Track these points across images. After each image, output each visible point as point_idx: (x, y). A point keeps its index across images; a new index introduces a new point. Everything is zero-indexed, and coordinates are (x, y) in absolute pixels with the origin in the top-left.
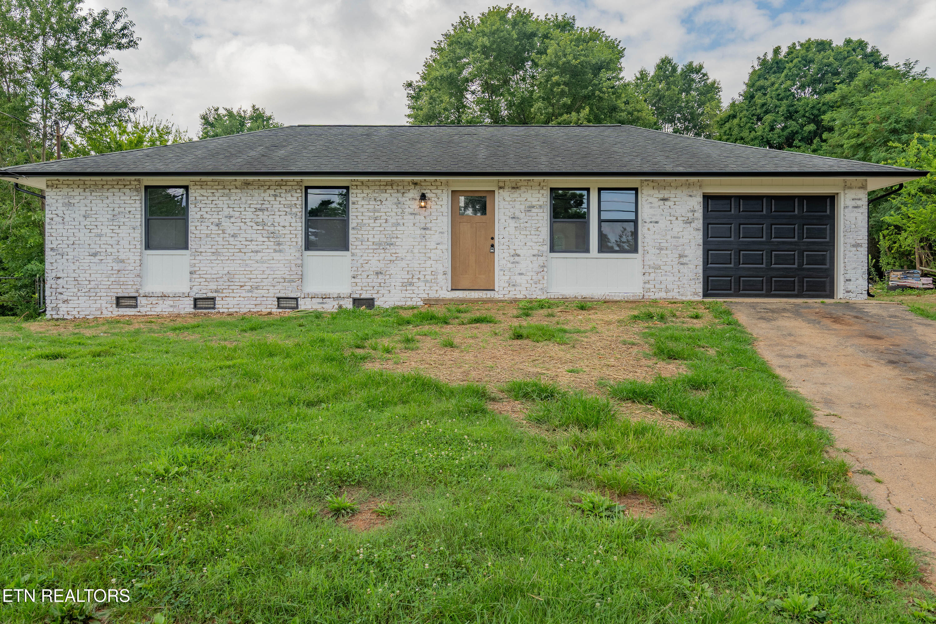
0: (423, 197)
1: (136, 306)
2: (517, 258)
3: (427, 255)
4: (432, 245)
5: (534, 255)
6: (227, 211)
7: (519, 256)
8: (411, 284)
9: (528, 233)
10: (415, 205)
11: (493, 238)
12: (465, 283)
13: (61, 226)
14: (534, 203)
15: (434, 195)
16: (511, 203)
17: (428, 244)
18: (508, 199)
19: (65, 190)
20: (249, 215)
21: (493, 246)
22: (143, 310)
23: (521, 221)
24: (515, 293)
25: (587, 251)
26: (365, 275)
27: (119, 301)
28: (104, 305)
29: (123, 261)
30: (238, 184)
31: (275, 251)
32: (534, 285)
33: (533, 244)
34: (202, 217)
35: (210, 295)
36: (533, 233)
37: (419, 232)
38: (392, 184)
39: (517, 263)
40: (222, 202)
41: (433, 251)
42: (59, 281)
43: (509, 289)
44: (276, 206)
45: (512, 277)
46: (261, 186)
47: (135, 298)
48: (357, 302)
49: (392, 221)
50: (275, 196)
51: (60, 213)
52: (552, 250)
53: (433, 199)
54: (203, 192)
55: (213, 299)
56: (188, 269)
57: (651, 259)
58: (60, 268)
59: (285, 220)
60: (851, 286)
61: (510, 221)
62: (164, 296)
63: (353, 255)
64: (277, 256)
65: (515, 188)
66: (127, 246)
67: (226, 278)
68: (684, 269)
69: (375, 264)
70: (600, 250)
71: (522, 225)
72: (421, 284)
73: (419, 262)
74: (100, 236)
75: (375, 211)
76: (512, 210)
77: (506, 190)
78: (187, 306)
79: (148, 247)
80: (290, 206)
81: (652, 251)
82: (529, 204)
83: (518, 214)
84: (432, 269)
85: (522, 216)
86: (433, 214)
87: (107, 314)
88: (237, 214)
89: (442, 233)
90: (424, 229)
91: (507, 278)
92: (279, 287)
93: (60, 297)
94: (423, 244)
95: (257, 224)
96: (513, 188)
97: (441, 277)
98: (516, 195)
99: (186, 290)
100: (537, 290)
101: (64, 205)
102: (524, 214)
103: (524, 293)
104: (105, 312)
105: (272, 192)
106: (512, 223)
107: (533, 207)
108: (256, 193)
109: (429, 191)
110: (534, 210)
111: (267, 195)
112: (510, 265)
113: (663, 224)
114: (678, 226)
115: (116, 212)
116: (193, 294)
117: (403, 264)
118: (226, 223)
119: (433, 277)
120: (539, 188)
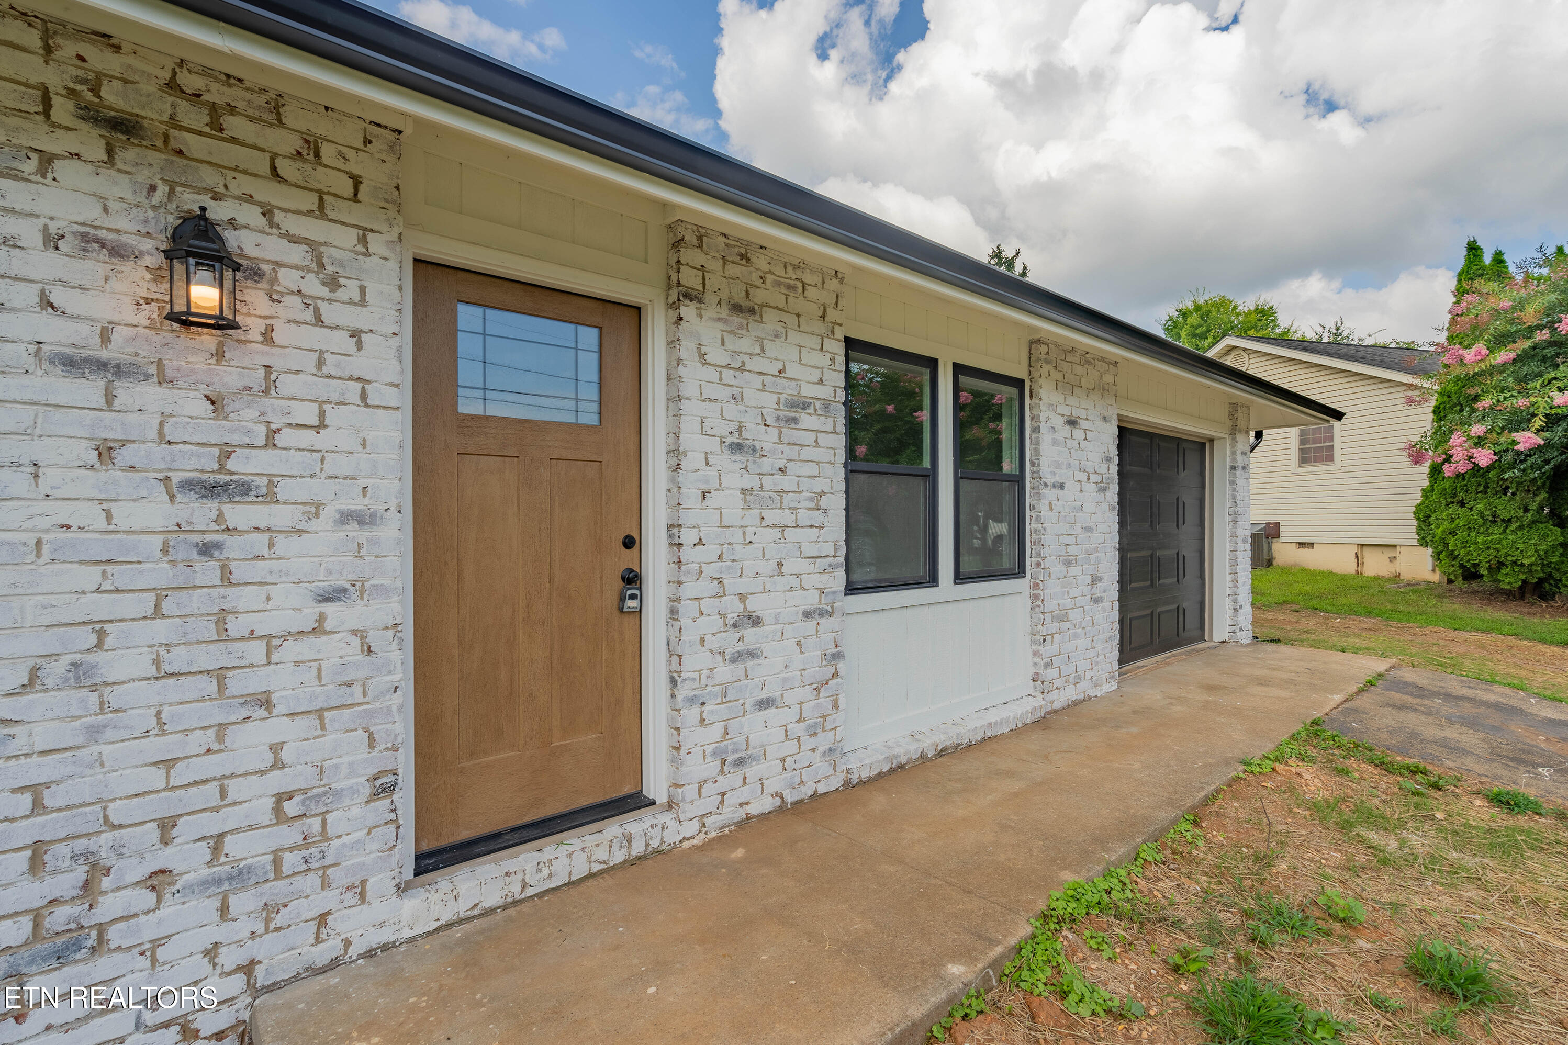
2: (750, 633)
3: (238, 684)
4: (281, 608)
5: (807, 615)
7: (756, 621)
9: (789, 520)
11: (629, 543)
14: (809, 391)
15: (297, 254)
16: (728, 375)
17: (244, 597)
18: (716, 355)
21: (632, 579)
23: (766, 464)
24: (743, 794)
25: (932, 580)
32: (809, 743)
33: (802, 566)
36: (804, 517)
37: (155, 510)
39: (752, 654)
41: (292, 650)
43: (724, 783)
45: (733, 725)
52: (850, 582)
53: (288, 279)
57: (1054, 594)
61: (724, 460)
65: (744, 310)
68: (1098, 615)
70: (960, 578)
71: (768, 482)
76: (731, 410)
77: (710, 312)
81: (1056, 569)
82: (789, 389)
83: (754, 432)
84: (278, 781)
85: (768, 440)
86: (288, 385)
89: (362, 519)
90: (211, 490)
91: (715, 732)
94: (196, 601)
96: (736, 308)
97: (353, 817)
98: (745, 344)
100: (817, 758)
102: (773, 433)
103: (773, 785)
106: (734, 474)
107: (805, 406)
109: (250, 215)
110: (807, 420)
112: (725, 672)
113: (1070, 491)
119: (290, 835)
120: (820, 328)
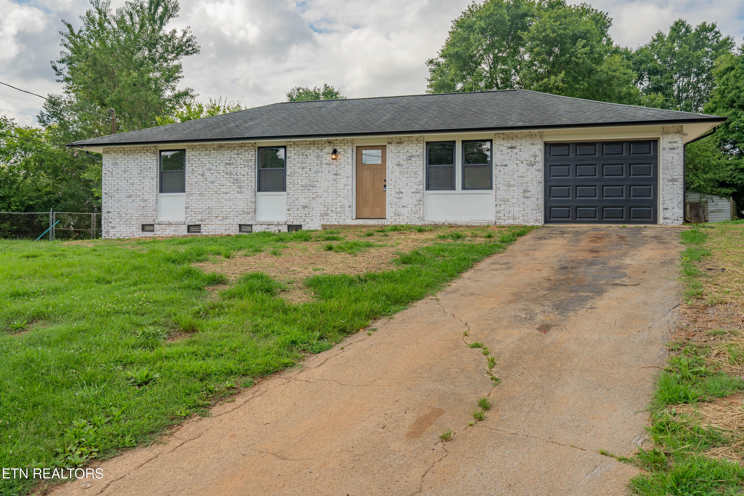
0: (335, 152)
1: (153, 231)
2: (401, 195)
3: (338, 193)
4: (341, 187)
5: (413, 193)
6: (208, 166)
7: (402, 193)
8: (327, 215)
9: (409, 176)
10: (329, 157)
11: (385, 181)
12: (366, 213)
13: (111, 178)
14: (413, 154)
15: (343, 150)
16: (397, 154)
17: (338, 185)
18: (394, 151)
19: (114, 154)
20: (222, 168)
21: (385, 186)
22: (157, 233)
23: (404, 167)
24: (400, 220)
25: (454, 189)
26: (295, 208)
27: (144, 228)
28: (135, 230)
29: (146, 201)
30: (215, 146)
31: (238, 192)
32: (413, 215)
33: (412, 184)
34: (193, 170)
35: (198, 223)
36: (412, 176)
37: (332, 177)
38: (313, 143)
39: (401, 198)
40: (205, 160)
41: (342, 191)
42: (110, 214)
43: (396, 218)
44: (239, 161)
45: (397, 209)
46: (229, 147)
47: (153, 225)
48: (290, 227)
49: (314, 169)
50: (238, 154)
51: (110, 169)
52: (428, 188)
53: (342, 153)
54: (193, 153)
55: (199, 226)
56: (184, 206)
57: (502, 194)
58: (110, 206)
59: (245, 170)
60: (668, 214)
61: (396, 167)
62: (170, 224)
63: (288, 194)
64: (239, 196)
65: (400, 143)
66: (148, 191)
67: (207, 212)
68: (527, 202)
69: (302, 201)
70: (464, 188)
71: (404, 170)
72: (334, 214)
73: (332, 198)
74: (133, 184)
75: (303, 163)
76: (397, 159)
77: (393, 145)
78: (183, 231)
79: (161, 191)
80: (248, 161)
81: (503, 188)
82: (409, 154)
83: (401, 162)
84: (341, 204)
85: (405, 163)
86: (342, 164)
87: (137, 236)
88: (214, 167)
89: (348, 177)
90: (336, 175)
91: (394, 209)
92: (240, 217)
93: (110, 224)
94: (335, 185)
95: (227, 173)
96: (398, 143)
97: (347, 209)
98: (400, 148)
99: (183, 220)
100: (415, 218)
101: (113, 164)
102: (406, 162)
103: (405, 220)
104: (135, 235)
105: (236, 151)
106: (398, 169)
107: (413, 156)
108: (226, 152)
109: (339, 147)
110: (413, 159)
111: (233, 154)
112: (395, 200)
113: (511, 166)
114: (523, 168)
115: (142, 168)
116: (187, 222)
117: (321, 200)
118: (207, 174)
119: (341, 209)
120: (417, 142)
